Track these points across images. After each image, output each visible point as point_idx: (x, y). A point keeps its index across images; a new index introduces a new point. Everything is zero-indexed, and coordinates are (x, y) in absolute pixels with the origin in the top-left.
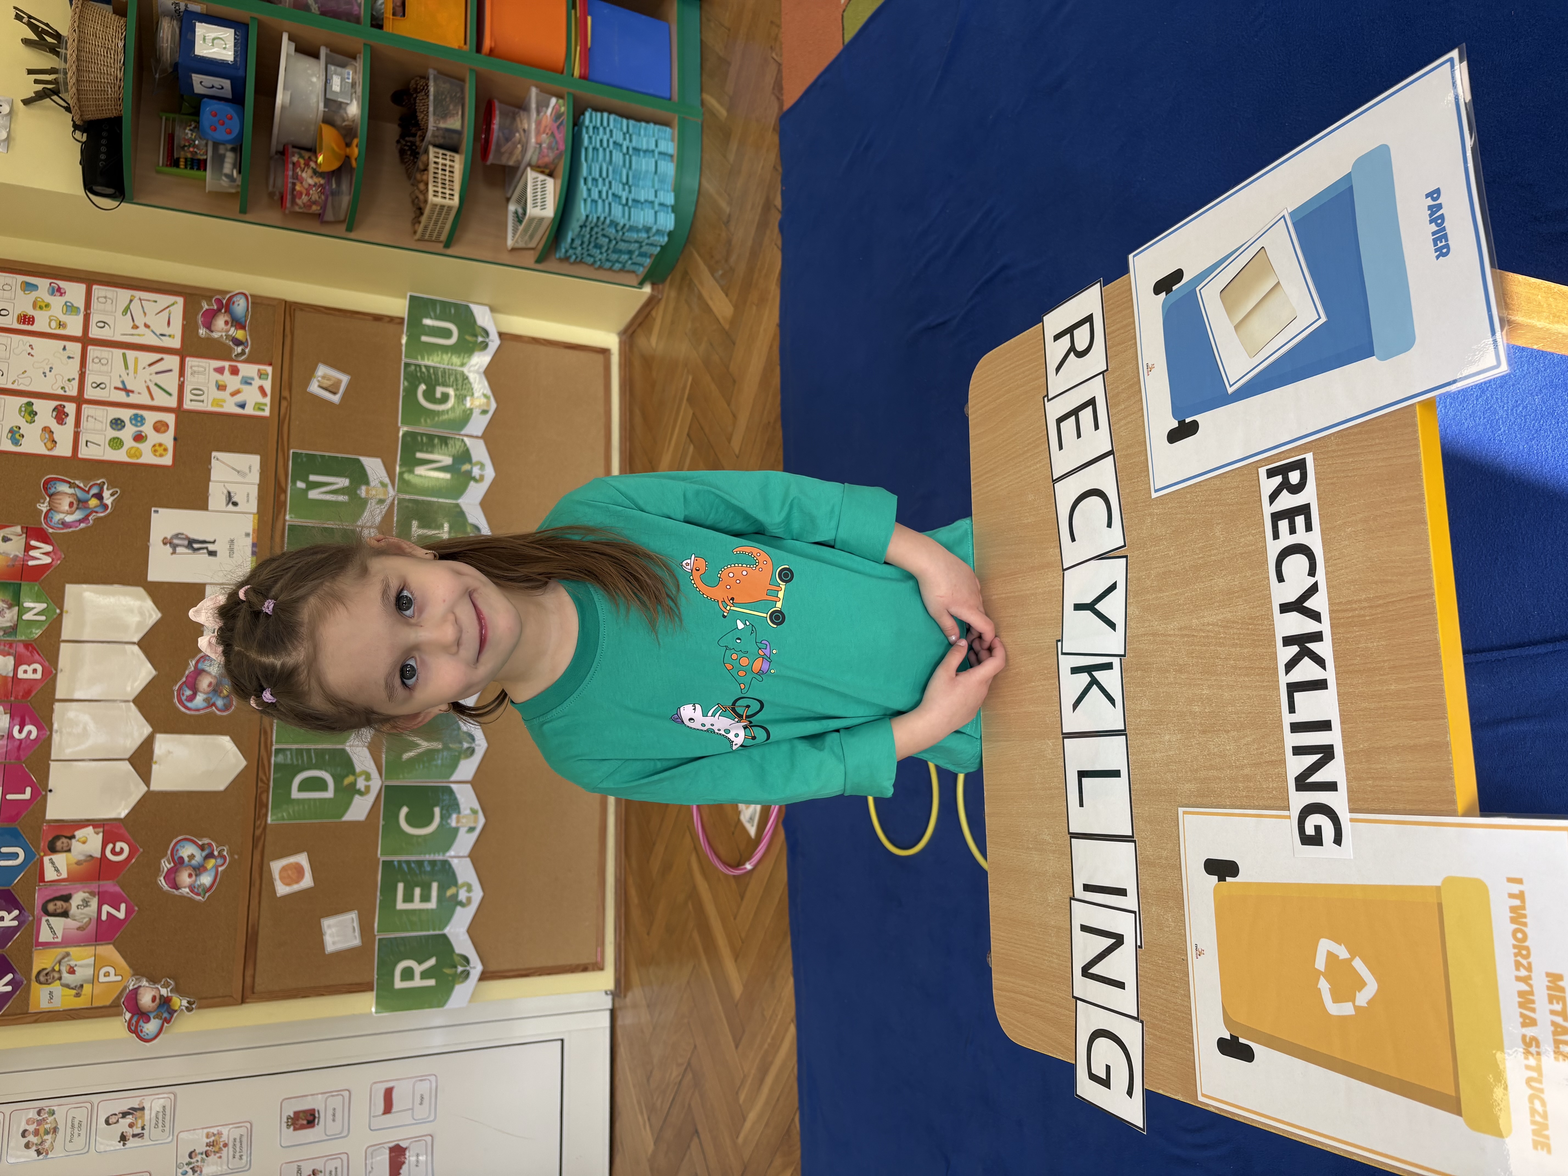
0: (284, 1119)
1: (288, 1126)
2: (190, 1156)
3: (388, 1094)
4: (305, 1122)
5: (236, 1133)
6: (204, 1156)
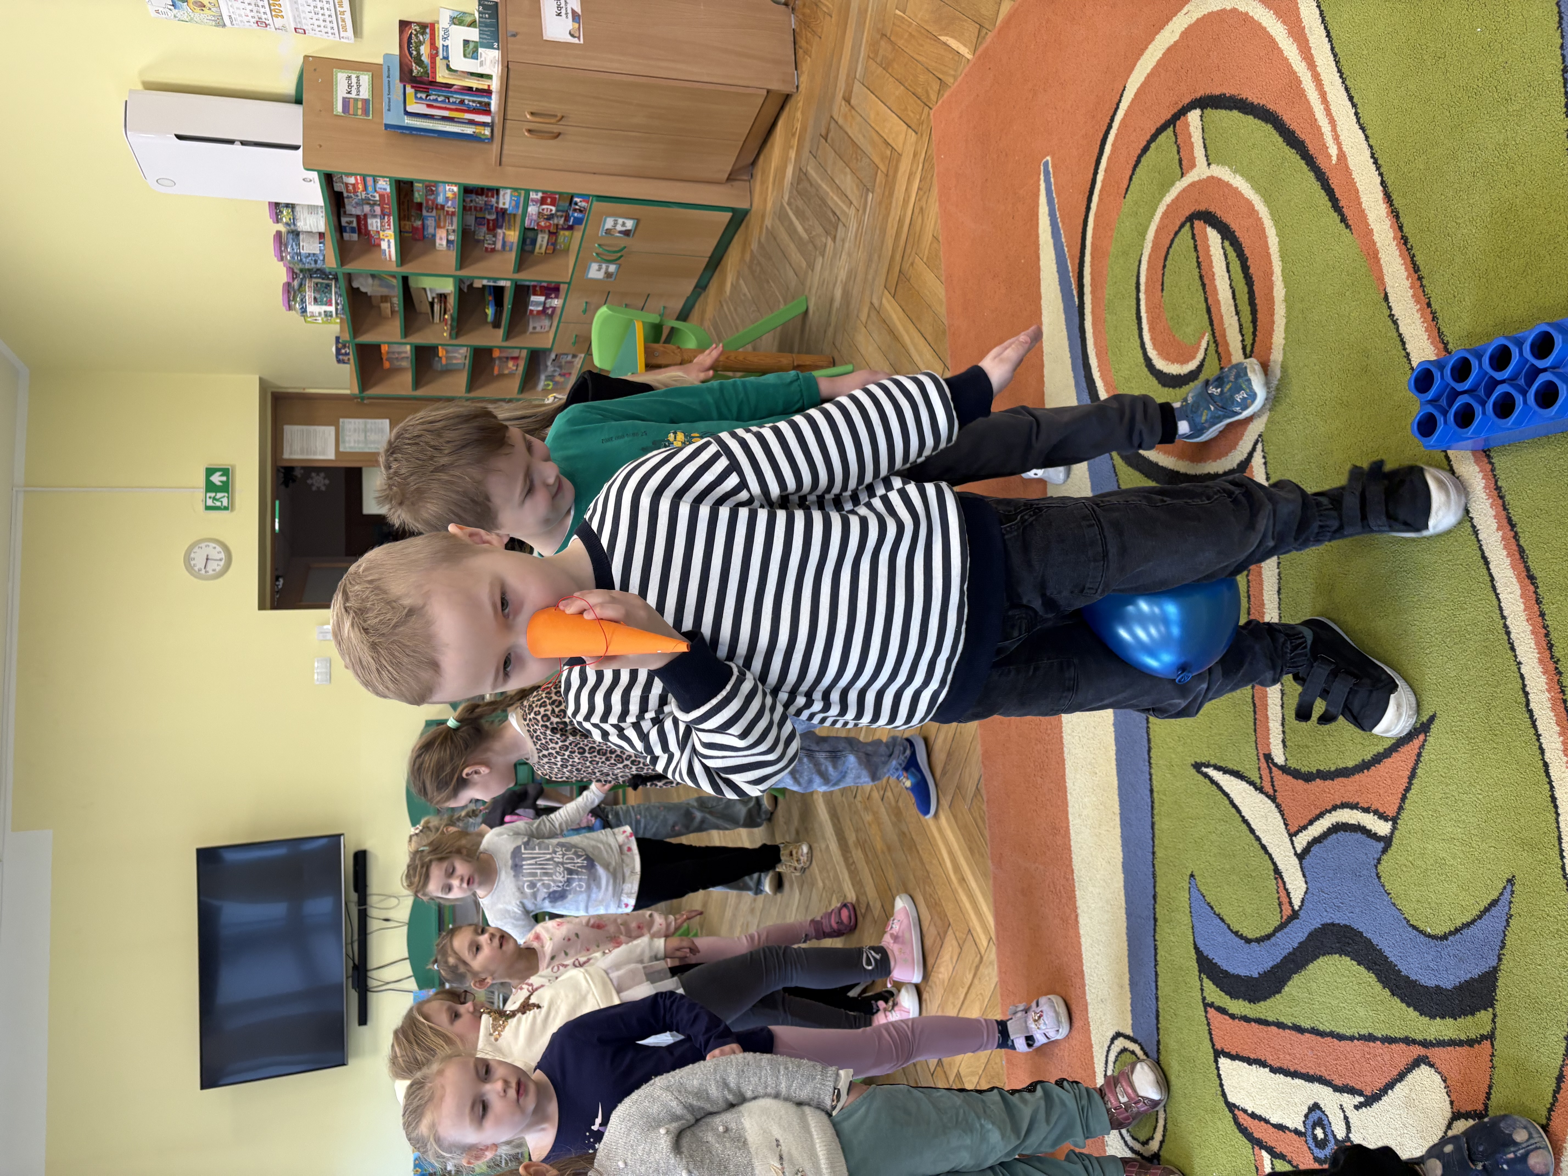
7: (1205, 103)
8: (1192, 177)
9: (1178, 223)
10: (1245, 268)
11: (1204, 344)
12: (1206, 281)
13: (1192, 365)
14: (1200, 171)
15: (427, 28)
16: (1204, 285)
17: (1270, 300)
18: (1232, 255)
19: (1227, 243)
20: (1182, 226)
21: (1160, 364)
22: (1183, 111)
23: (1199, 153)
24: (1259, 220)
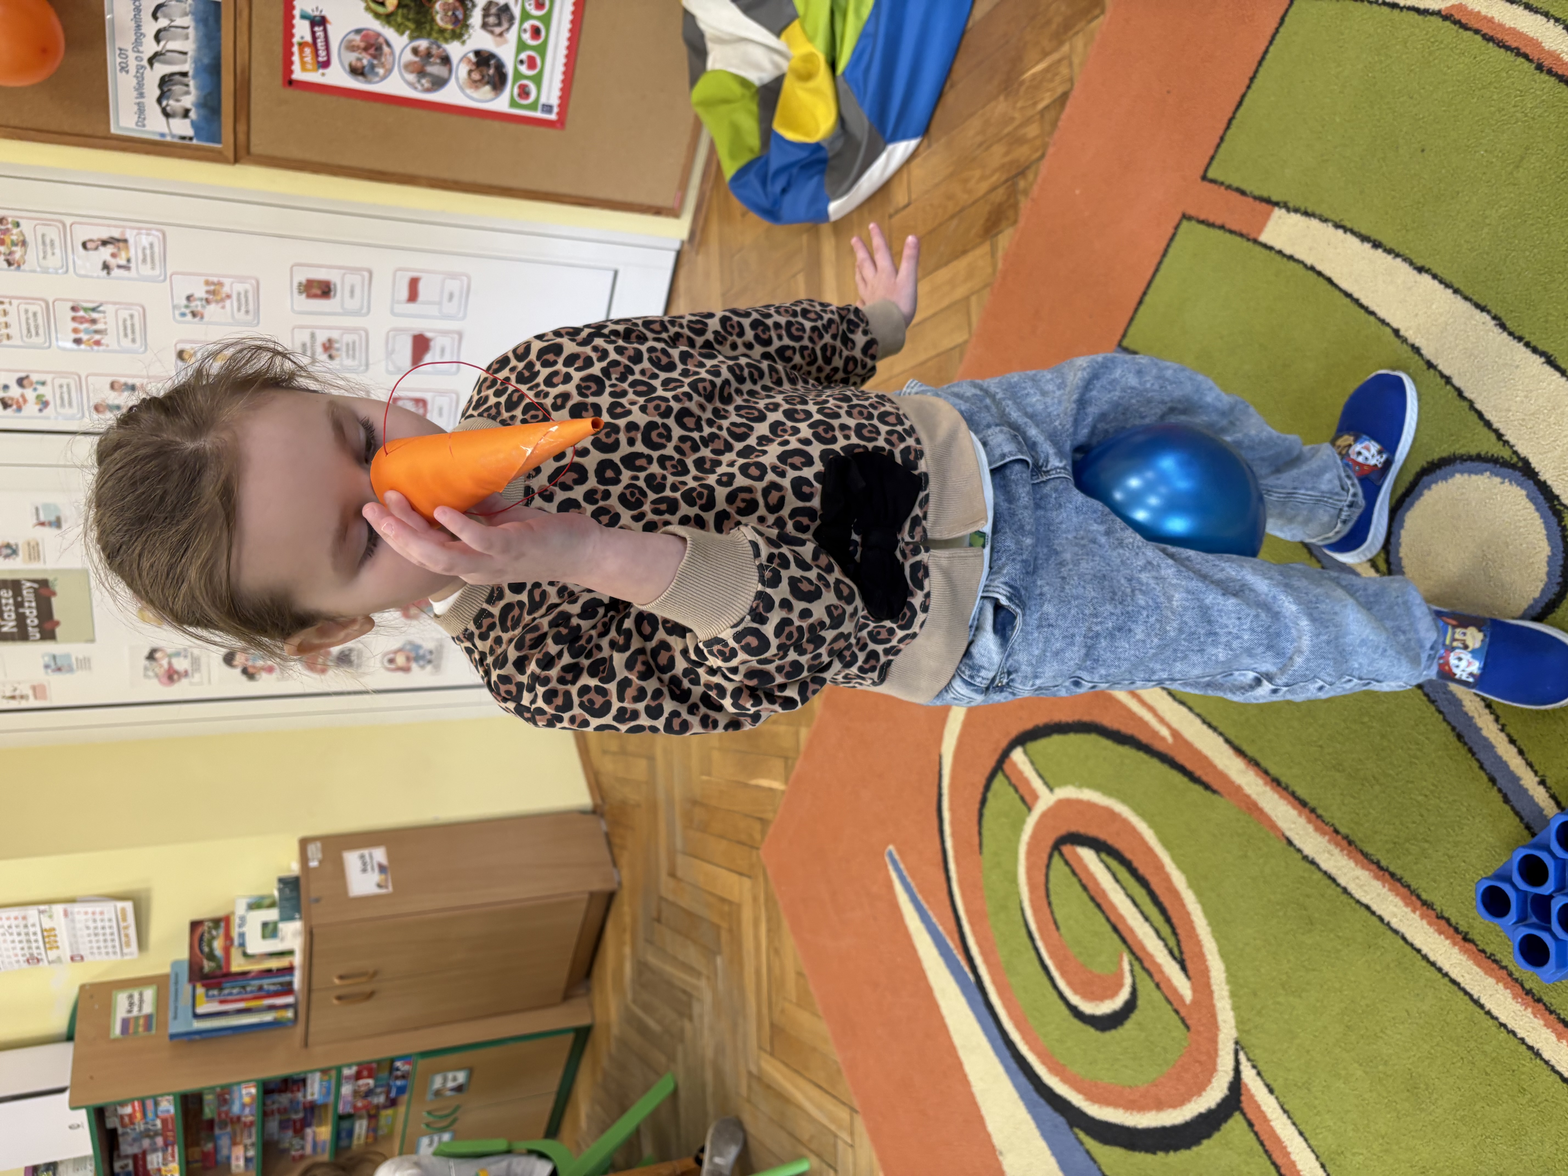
0: (295, 285)
1: (300, 292)
2: (189, 298)
3: (414, 284)
4: (319, 292)
5: (239, 287)
6: (204, 302)
7: (1023, 739)
8: (1040, 808)
9: (1045, 856)
10: (1133, 872)
11: (1126, 967)
12: (1100, 900)
13: (1124, 995)
14: (1046, 800)
15: (222, 922)
16: (1098, 906)
17: (1175, 894)
18: (1114, 864)
19: (1104, 856)
20: (1051, 857)
21: (1088, 1008)
22: (1005, 754)
23: (1037, 784)
24: (1125, 822)
